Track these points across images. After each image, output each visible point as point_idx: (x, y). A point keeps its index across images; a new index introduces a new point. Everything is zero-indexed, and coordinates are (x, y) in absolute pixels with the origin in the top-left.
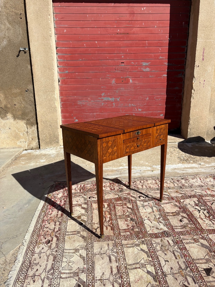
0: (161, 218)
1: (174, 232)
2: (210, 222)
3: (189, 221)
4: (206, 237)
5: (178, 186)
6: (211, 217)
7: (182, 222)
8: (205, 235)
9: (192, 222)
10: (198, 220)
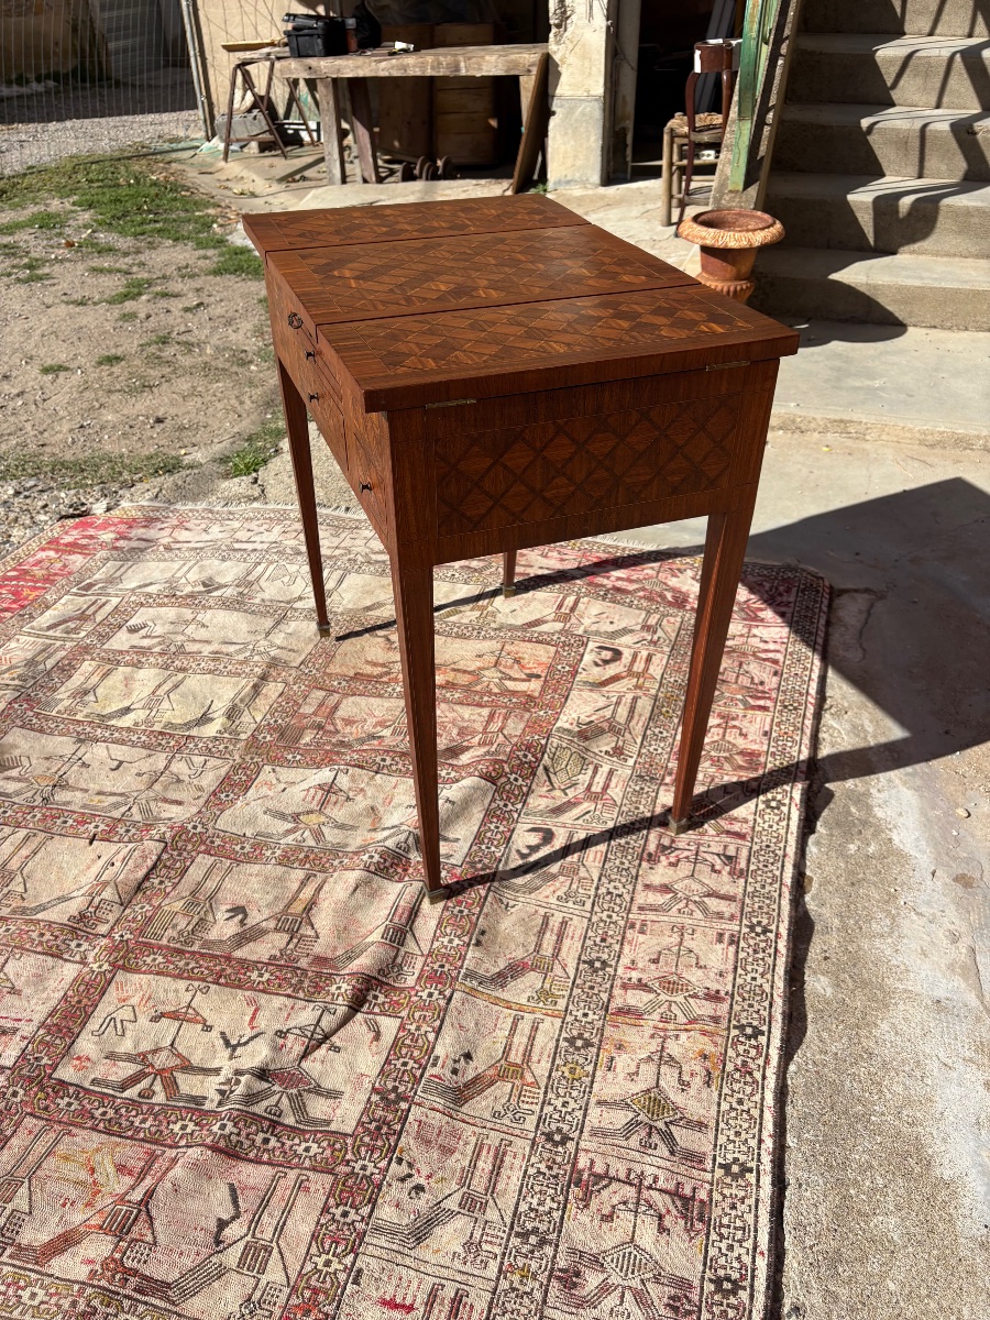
0: (311, 843)
1: (203, 848)
2: (126, 1046)
3: (207, 944)
4: (82, 949)
5: (587, 1129)
6: (160, 1098)
7: (228, 911)
8: (93, 954)
9: (193, 953)
10: (182, 984)
